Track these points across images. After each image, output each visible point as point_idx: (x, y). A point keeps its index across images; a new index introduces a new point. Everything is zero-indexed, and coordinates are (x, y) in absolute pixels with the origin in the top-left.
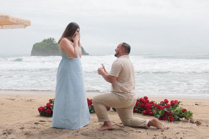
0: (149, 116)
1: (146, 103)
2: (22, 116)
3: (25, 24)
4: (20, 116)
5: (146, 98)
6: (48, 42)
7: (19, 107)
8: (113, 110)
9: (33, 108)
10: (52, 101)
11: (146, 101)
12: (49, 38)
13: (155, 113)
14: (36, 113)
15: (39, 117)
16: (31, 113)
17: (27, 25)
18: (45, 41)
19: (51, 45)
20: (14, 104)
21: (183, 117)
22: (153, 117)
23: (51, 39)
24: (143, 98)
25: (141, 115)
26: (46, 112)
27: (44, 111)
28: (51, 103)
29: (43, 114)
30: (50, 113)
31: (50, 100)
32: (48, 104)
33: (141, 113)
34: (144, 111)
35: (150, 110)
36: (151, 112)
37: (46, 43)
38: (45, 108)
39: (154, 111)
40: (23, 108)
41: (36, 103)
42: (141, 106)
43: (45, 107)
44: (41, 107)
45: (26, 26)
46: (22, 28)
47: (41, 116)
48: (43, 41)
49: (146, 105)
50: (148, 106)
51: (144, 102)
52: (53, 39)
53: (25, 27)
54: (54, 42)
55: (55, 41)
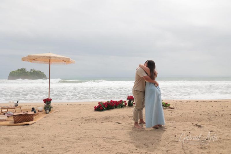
6: (21, 71)
12: (22, 68)
18: (19, 70)
19: (23, 73)
37: (19, 71)
48: (17, 70)
52: (25, 69)
54: (26, 71)
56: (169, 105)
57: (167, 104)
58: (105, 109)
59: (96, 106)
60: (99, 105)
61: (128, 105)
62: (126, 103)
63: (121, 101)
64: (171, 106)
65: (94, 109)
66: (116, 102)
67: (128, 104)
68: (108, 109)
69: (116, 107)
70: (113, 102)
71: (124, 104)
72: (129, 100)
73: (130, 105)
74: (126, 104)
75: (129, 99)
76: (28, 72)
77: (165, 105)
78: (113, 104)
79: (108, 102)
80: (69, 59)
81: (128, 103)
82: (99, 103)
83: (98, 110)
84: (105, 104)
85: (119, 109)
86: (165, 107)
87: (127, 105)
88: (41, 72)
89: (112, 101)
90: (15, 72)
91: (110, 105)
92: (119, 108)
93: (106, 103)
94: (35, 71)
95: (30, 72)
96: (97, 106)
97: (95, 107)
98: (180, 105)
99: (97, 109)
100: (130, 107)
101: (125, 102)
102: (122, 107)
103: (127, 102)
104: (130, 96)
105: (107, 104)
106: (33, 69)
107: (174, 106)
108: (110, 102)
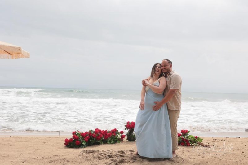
8: (128, 141)
21: (195, 142)
30: (80, 144)
38: (74, 140)
56: (201, 140)
57: (196, 137)
58: (84, 144)
59: (69, 139)
60: (74, 137)
61: (127, 139)
62: (123, 134)
63: (115, 131)
64: (204, 142)
65: (65, 144)
66: (106, 132)
67: (126, 137)
68: (89, 144)
69: (105, 142)
70: (100, 131)
71: (119, 136)
72: (129, 130)
73: (131, 138)
74: (123, 137)
75: (129, 128)
77: (194, 140)
78: (99, 135)
79: (90, 131)
80: (20, 49)
81: (127, 135)
82: (74, 133)
83: (72, 145)
84: (84, 135)
85: (110, 145)
86: (193, 145)
87: (125, 139)
89: (97, 131)
91: (94, 137)
92: (111, 143)
93: (86, 133)
96: (71, 139)
97: (66, 140)
98: (220, 141)
99: (70, 143)
100: (131, 142)
101: (122, 132)
102: (116, 142)
103: (126, 132)
104: (131, 122)
105: (89, 135)
107: (211, 143)
108: (94, 132)
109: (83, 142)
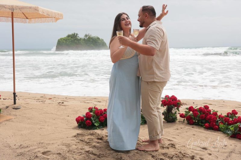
0: (214, 131)
1: (208, 113)
2: (57, 128)
3: (56, 18)
4: (55, 127)
5: (207, 107)
6: (72, 37)
7: (52, 114)
9: (68, 116)
10: (92, 110)
11: (207, 111)
12: (73, 34)
13: (222, 128)
14: (73, 123)
15: (77, 129)
16: (67, 122)
17: (59, 19)
18: (69, 36)
19: (75, 40)
20: (45, 108)
22: (219, 132)
23: (74, 34)
24: (203, 107)
25: (203, 129)
26: (85, 123)
27: (83, 122)
28: (91, 112)
29: (82, 126)
30: (91, 125)
31: (89, 109)
32: (87, 114)
33: (202, 126)
34: (207, 124)
35: (214, 123)
36: (217, 127)
37: (70, 38)
38: (85, 119)
39: (221, 126)
40: (57, 114)
41: (71, 108)
42: (202, 117)
43: (84, 117)
44: (79, 117)
45: (57, 19)
46: (53, 22)
47: (79, 128)
48: (67, 36)
49: (208, 117)
50: (212, 118)
51: (205, 112)
52: (77, 34)
53: (56, 21)
54: (78, 38)
55: (78, 36)
58: (96, 124)
76: (80, 39)
88: (98, 38)
90: (64, 39)
94: (91, 38)
95: (84, 39)
106: (87, 34)
109: (96, 123)
